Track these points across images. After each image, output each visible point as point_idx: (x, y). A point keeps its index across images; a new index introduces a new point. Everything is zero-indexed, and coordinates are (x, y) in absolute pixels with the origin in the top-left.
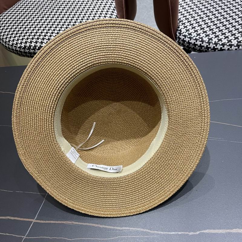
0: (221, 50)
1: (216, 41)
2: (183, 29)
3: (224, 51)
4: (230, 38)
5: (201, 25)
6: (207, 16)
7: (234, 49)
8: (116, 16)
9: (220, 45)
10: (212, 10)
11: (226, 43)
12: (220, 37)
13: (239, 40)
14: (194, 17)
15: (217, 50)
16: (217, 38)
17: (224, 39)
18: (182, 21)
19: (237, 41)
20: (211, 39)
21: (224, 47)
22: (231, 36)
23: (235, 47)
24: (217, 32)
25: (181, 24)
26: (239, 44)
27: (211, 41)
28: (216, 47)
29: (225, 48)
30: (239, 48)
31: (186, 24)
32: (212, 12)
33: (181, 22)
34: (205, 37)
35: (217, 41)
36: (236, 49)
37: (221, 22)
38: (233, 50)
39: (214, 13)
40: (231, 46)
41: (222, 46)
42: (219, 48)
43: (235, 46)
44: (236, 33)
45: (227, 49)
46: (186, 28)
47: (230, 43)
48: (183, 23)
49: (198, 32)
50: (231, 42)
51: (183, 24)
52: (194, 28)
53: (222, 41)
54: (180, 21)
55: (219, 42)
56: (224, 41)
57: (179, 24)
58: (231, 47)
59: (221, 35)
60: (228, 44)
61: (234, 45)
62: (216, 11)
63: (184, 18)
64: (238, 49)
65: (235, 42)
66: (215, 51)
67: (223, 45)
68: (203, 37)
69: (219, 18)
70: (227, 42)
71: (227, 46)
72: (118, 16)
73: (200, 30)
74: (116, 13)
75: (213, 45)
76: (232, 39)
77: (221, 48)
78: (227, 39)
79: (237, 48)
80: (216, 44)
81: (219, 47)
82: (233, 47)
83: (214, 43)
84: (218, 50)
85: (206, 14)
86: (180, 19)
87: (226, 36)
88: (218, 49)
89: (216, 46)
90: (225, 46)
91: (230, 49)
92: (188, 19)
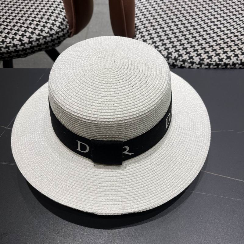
0: (182, 67)
1: (175, 57)
2: (140, 38)
3: (185, 69)
4: (192, 54)
5: (160, 36)
6: (168, 26)
7: (196, 68)
8: (65, 16)
9: (180, 61)
10: (174, 20)
11: (187, 60)
12: (181, 52)
13: (202, 58)
14: (154, 26)
15: (176, 67)
16: (177, 53)
17: (186, 54)
18: (140, 29)
19: (200, 58)
20: (170, 53)
21: (184, 64)
22: (193, 52)
23: (197, 66)
24: (177, 45)
25: (138, 33)
26: (201, 62)
27: (170, 56)
28: (175, 64)
29: (185, 66)
30: (201, 66)
31: (144, 34)
32: (175, 22)
33: (139, 31)
34: (164, 50)
35: (177, 56)
36: (198, 68)
37: (183, 34)
38: (194, 68)
39: (177, 23)
40: (192, 63)
41: (182, 63)
42: (179, 65)
43: (196, 64)
44: (199, 49)
45: (188, 66)
46: (143, 38)
47: (191, 60)
48: (141, 31)
49: (156, 43)
50: (193, 59)
51: (140, 33)
52: (153, 38)
53: (182, 57)
54: (138, 29)
55: (179, 58)
56: (186, 57)
57: (136, 33)
58: (192, 65)
59: (182, 50)
60: (189, 61)
61: (195, 62)
62: (179, 21)
63: (142, 27)
64: (200, 68)
65: (197, 59)
66: (174, 67)
67: (184, 61)
68: (162, 50)
69: (182, 30)
70: (188, 58)
71: (188, 63)
72: (67, 17)
73: (159, 42)
74: (65, 12)
75: (172, 61)
76: (194, 56)
77: (181, 65)
78: (188, 55)
79: (199, 66)
80: (176, 59)
81: (179, 63)
82: (194, 65)
83: (173, 58)
84: (179, 68)
85: (168, 23)
86: (138, 26)
87: (188, 51)
88: (177, 65)
89: (176, 62)
90: (186, 64)
91: (191, 67)
92: (147, 27)
